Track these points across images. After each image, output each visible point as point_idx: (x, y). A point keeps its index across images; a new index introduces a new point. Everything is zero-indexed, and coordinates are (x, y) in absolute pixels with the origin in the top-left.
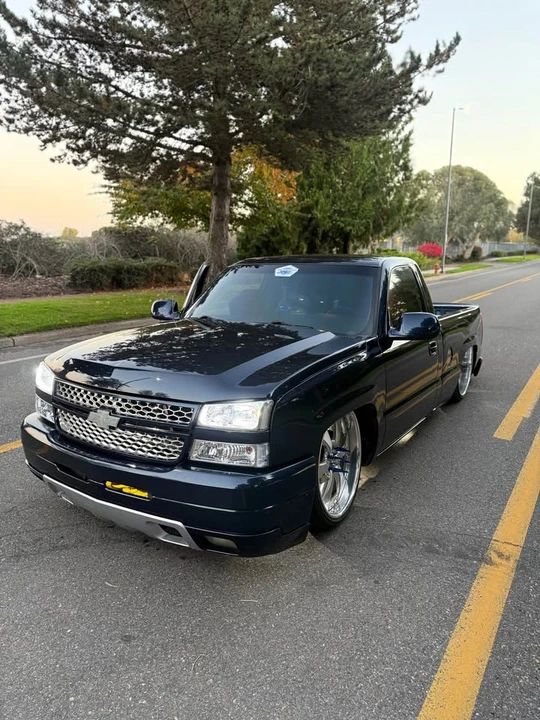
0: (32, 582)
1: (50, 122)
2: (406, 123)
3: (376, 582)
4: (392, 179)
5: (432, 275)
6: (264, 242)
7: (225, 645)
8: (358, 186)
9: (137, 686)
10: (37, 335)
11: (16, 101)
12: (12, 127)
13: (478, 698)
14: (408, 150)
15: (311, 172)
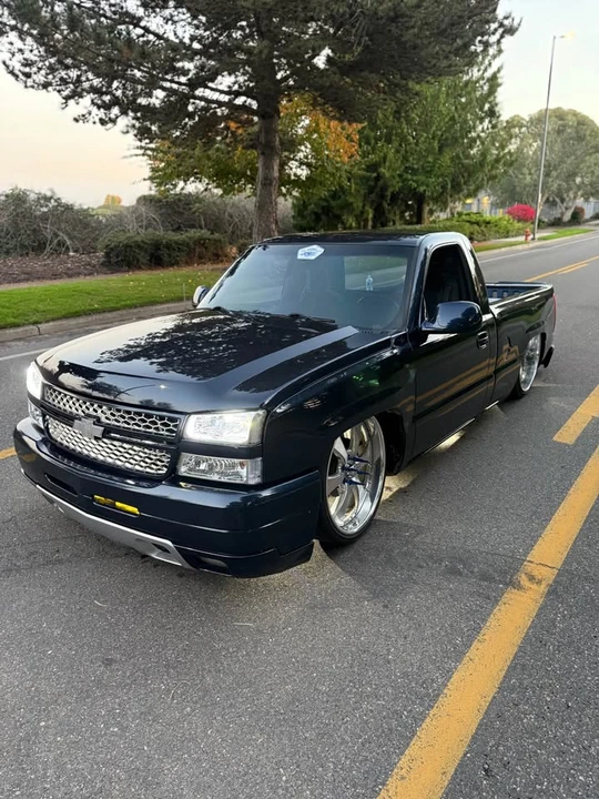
0: (19, 599)
1: (71, 74)
2: (494, 57)
3: (386, 606)
4: (474, 127)
5: (521, 243)
6: (323, 208)
7: (210, 671)
8: (433, 138)
9: (111, 712)
10: (64, 322)
11: (31, 51)
12: (30, 82)
13: (473, 737)
14: (495, 91)
15: (378, 122)
